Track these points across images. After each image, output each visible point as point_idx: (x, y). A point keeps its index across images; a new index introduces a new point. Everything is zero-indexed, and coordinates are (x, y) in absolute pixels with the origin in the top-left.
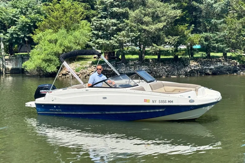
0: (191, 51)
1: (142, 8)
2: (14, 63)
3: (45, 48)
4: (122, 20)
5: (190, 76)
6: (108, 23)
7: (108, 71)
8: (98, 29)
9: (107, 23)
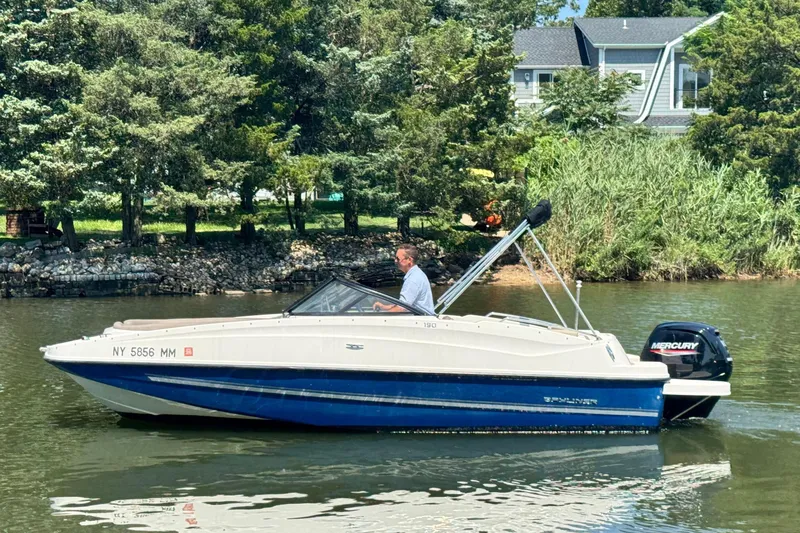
1: (126, 65)
4: (57, 104)
5: (291, 290)
6: (9, 110)
7: (12, 273)
9: (6, 112)
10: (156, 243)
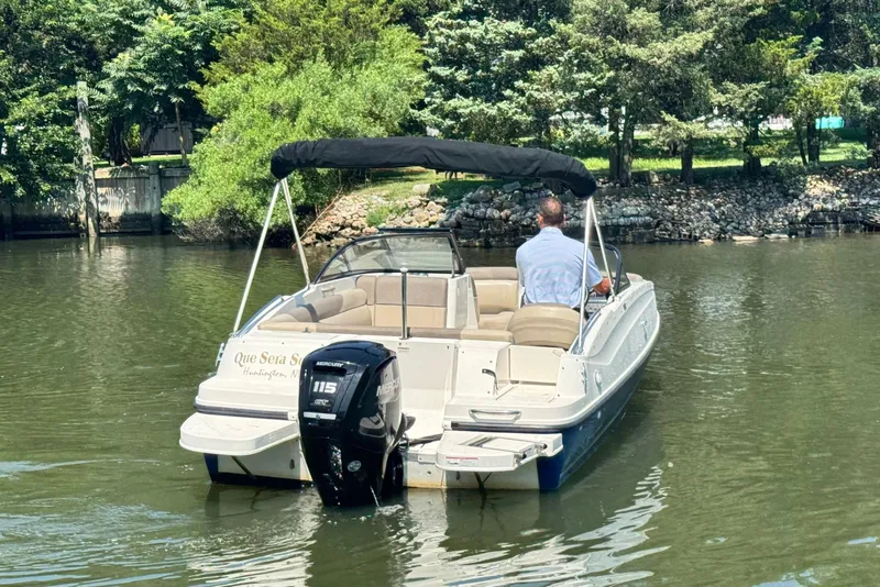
0: (808, 139)
2: (130, 195)
4: (543, 24)
5: (808, 234)
6: (491, 35)
7: (492, 219)
8: (453, 58)
9: (488, 37)
10: (649, 183)
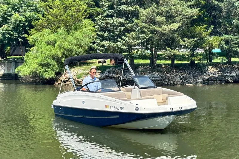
0: (209, 55)
1: (155, 6)
2: (6, 68)
3: (42, 51)
4: (130, 20)
5: (208, 84)
7: (114, 77)
8: (104, 29)
9: (114, 23)
10: (161, 67)
